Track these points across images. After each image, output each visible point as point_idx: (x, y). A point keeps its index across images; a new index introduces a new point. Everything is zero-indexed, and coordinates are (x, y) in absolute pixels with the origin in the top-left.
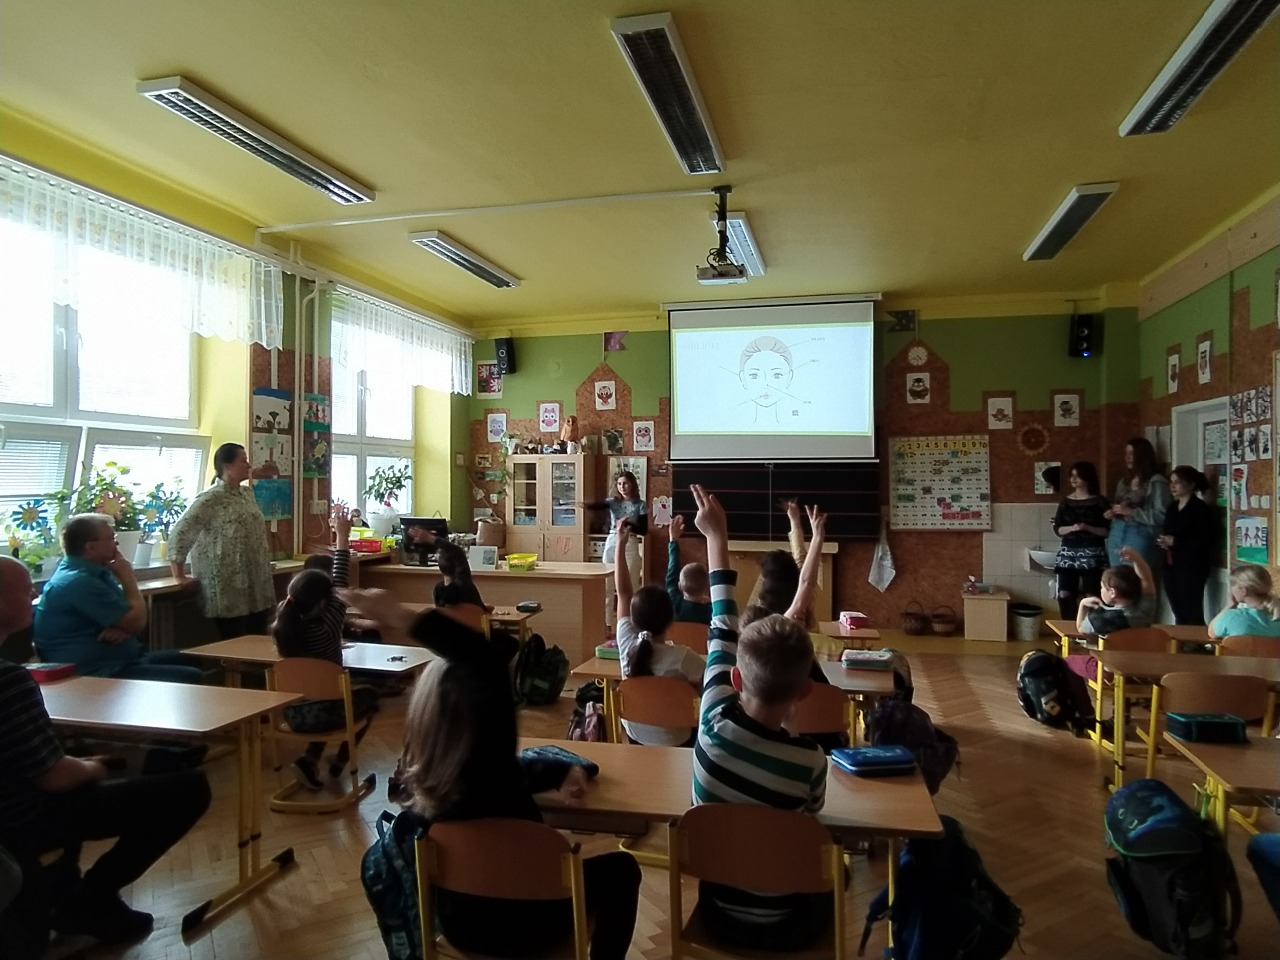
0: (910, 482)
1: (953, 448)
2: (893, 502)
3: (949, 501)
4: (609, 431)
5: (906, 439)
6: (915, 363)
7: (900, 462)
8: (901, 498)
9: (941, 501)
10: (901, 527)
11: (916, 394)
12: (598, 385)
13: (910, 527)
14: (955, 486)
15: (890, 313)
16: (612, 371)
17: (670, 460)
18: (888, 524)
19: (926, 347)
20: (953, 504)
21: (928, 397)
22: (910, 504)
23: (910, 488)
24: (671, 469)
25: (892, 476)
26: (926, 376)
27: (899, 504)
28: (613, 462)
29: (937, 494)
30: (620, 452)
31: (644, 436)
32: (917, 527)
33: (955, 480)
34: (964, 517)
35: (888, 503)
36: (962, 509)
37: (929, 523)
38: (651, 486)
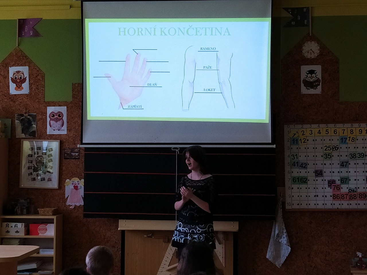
0: (304, 166)
1: (341, 134)
2: (288, 183)
3: (338, 183)
4: (22, 115)
5: (300, 126)
6: (309, 56)
7: (294, 147)
8: (295, 180)
9: (331, 183)
10: (296, 207)
11: (310, 85)
12: (12, 70)
13: (304, 206)
14: (344, 170)
15: (286, 9)
16: (26, 57)
17: (82, 144)
18: (284, 204)
19: (318, 41)
20: (342, 186)
21: (320, 87)
22: (303, 186)
23: (303, 171)
24: (83, 153)
25: (287, 160)
26: (318, 69)
27: (293, 186)
28: (26, 145)
29: (327, 176)
30: (33, 136)
31: (57, 120)
32: (310, 207)
33: (344, 164)
34: (352, 198)
35: (284, 186)
36: (351, 190)
37: (320, 203)
38: (64, 168)
